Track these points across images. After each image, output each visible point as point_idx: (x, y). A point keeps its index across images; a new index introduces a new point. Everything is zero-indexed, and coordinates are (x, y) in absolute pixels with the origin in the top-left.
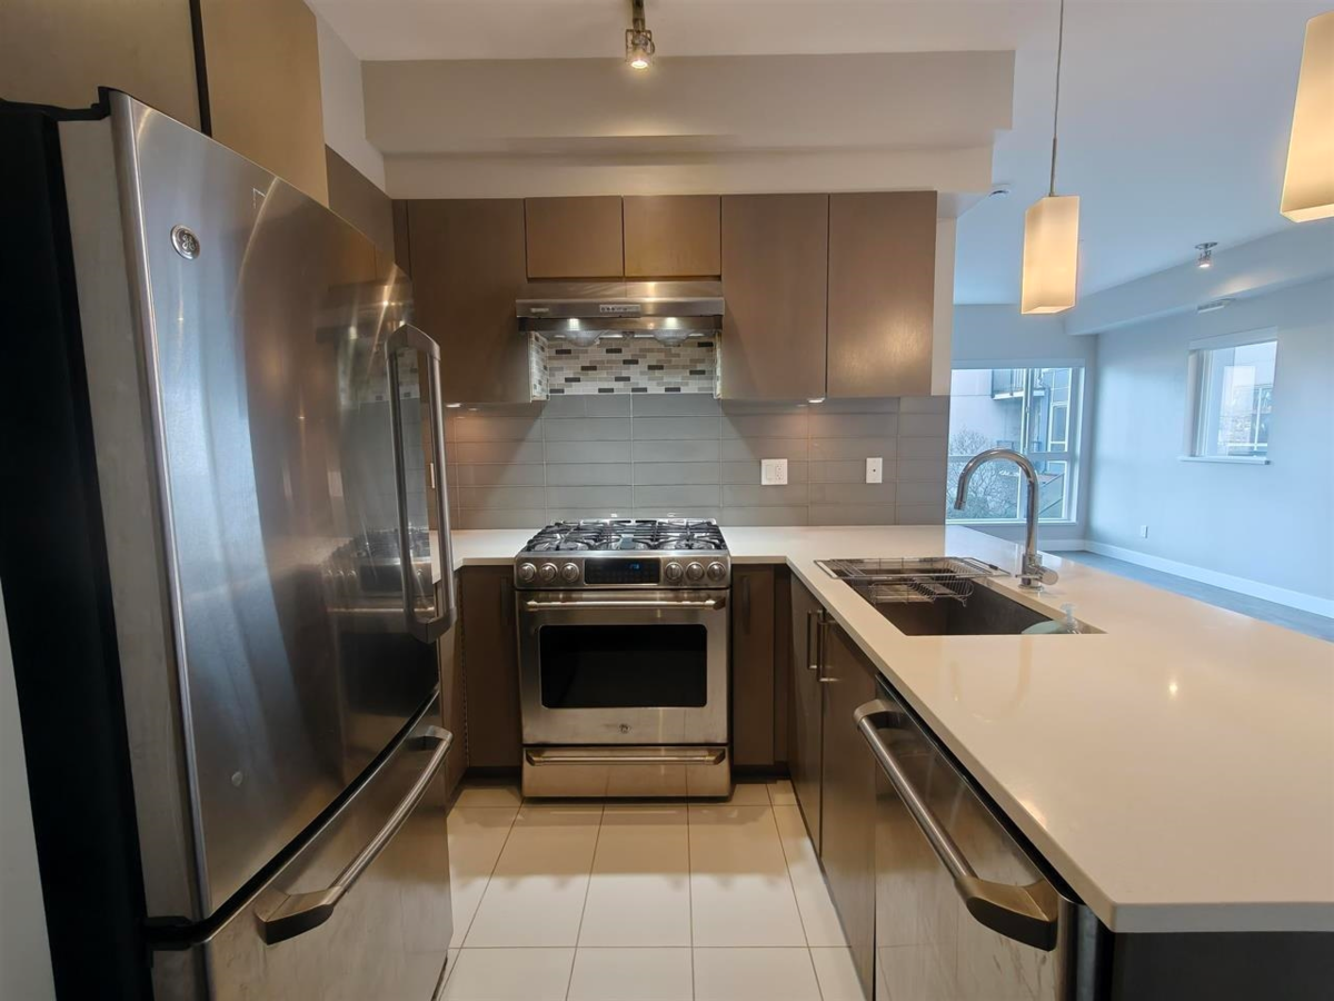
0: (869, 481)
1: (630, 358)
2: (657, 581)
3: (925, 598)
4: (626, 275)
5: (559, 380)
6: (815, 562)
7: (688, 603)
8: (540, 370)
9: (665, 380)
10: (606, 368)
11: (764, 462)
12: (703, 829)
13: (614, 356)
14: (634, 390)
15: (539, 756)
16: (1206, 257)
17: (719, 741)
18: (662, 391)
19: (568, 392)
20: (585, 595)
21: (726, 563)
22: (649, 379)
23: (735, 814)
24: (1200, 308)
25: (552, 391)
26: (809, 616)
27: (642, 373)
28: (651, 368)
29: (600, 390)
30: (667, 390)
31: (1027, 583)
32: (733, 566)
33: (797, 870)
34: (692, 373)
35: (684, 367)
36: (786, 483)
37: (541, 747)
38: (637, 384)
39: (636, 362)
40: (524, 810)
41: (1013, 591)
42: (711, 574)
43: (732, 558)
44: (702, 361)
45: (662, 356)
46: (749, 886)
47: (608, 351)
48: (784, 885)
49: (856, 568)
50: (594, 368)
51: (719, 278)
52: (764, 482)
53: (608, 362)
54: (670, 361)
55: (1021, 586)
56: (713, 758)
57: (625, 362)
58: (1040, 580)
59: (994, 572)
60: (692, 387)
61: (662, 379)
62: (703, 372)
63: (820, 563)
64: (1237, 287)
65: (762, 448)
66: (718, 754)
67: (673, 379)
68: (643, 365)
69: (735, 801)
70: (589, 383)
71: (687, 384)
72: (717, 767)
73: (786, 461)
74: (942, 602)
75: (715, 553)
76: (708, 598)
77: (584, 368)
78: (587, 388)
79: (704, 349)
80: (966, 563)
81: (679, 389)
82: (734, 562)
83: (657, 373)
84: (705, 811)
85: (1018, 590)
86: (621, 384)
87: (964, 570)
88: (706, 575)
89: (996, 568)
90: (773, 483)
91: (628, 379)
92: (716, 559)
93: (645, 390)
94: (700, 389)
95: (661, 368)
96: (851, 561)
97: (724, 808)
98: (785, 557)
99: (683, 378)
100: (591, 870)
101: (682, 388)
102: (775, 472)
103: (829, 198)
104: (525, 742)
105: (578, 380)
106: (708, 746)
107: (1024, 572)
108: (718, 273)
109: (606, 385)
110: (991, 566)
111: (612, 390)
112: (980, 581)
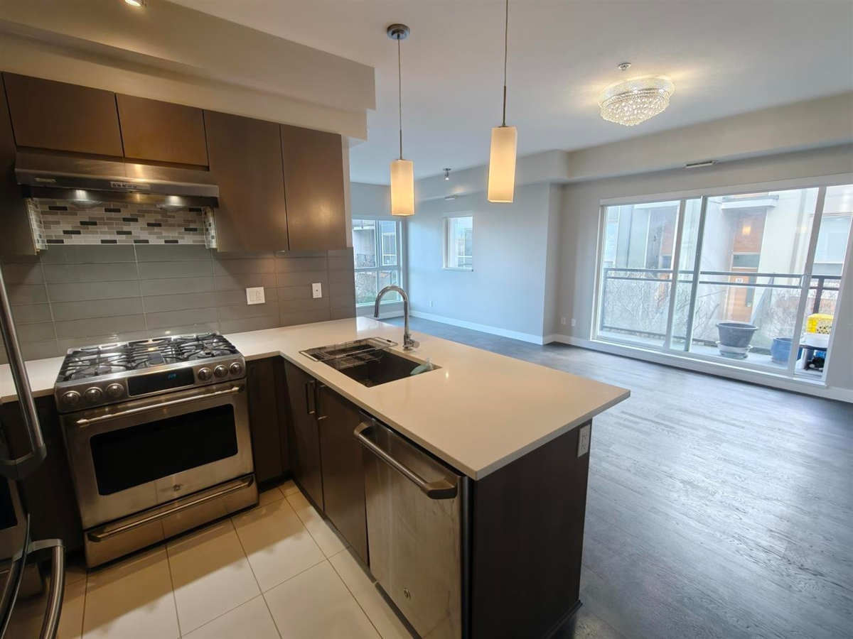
0: (314, 297)
1: (129, 217)
2: (193, 382)
3: (362, 363)
4: (126, 156)
5: (56, 232)
6: (300, 352)
7: (220, 392)
8: (40, 227)
9: (164, 235)
10: (105, 224)
11: (247, 289)
12: (246, 528)
13: (113, 215)
14: (135, 242)
15: (102, 533)
16: (447, 175)
17: (248, 472)
18: (162, 242)
19: (67, 242)
20: (130, 405)
21: (241, 361)
22: (150, 234)
23: (264, 511)
24: (446, 198)
25: (49, 241)
26: (306, 385)
27: (141, 229)
28: (149, 225)
29: (103, 241)
30: (166, 242)
31: (406, 348)
32: (246, 362)
33: (310, 525)
34: (186, 230)
35: (180, 225)
36: (264, 302)
37: (102, 526)
38: (139, 237)
39: (136, 220)
40: (91, 578)
41: (401, 353)
42: (233, 370)
43: (245, 357)
44: (194, 222)
45: (159, 217)
46: (285, 547)
47: (107, 210)
48: (305, 536)
49: (323, 351)
50: (95, 224)
51: (207, 168)
52: (249, 303)
53: (108, 219)
54: (167, 221)
55: (404, 350)
56: (247, 484)
57: (125, 220)
58: (413, 346)
59: (391, 344)
60: (187, 240)
61: (161, 233)
62: (195, 230)
63: (303, 353)
64: (459, 191)
65: (245, 281)
66: (250, 479)
67: (172, 235)
68: (142, 223)
69: (261, 504)
70: (91, 235)
71: (183, 238)
72: (249, 489)
73: (263, 288)
74: (370, 363)
75: (233, 356)
76: (232, 387)
77: (82, 223)
78: (90, 239)
79: (194, 213)
80: (377, 341)
81: (177, 242)
82: (247, 360)
83: (156, 229)
84: (244, 517)
85: (403, 352)
86: (123, 237)
87: (379, 346)
88: (229, 372)
89: (390, 341)
90: (255, 303)
91: (129, 233)
92: (234, 361)
93: (147, 241)
94: (194, 241)
95: (159, 225)
96: (320, 348)
97: (256, 511)
98: (279, 352)
99: (179, 233)
100: (173, 588)
101: (179, 241)
102: (255, 296)
103: (280, 127)
104: (85, 528)
105: (79, 233)
106: (241, 478)
107: (405, 344)
108: (207, 165)
109: (108, 237)
110: (388, 341)
111: (115, 242)
112: (385, 350)
